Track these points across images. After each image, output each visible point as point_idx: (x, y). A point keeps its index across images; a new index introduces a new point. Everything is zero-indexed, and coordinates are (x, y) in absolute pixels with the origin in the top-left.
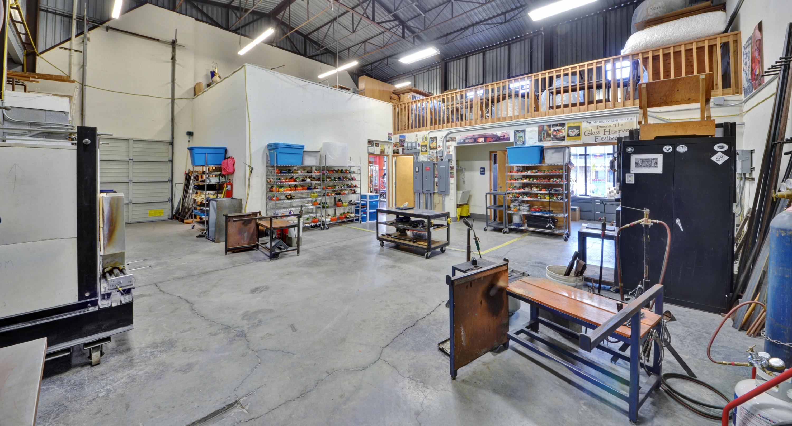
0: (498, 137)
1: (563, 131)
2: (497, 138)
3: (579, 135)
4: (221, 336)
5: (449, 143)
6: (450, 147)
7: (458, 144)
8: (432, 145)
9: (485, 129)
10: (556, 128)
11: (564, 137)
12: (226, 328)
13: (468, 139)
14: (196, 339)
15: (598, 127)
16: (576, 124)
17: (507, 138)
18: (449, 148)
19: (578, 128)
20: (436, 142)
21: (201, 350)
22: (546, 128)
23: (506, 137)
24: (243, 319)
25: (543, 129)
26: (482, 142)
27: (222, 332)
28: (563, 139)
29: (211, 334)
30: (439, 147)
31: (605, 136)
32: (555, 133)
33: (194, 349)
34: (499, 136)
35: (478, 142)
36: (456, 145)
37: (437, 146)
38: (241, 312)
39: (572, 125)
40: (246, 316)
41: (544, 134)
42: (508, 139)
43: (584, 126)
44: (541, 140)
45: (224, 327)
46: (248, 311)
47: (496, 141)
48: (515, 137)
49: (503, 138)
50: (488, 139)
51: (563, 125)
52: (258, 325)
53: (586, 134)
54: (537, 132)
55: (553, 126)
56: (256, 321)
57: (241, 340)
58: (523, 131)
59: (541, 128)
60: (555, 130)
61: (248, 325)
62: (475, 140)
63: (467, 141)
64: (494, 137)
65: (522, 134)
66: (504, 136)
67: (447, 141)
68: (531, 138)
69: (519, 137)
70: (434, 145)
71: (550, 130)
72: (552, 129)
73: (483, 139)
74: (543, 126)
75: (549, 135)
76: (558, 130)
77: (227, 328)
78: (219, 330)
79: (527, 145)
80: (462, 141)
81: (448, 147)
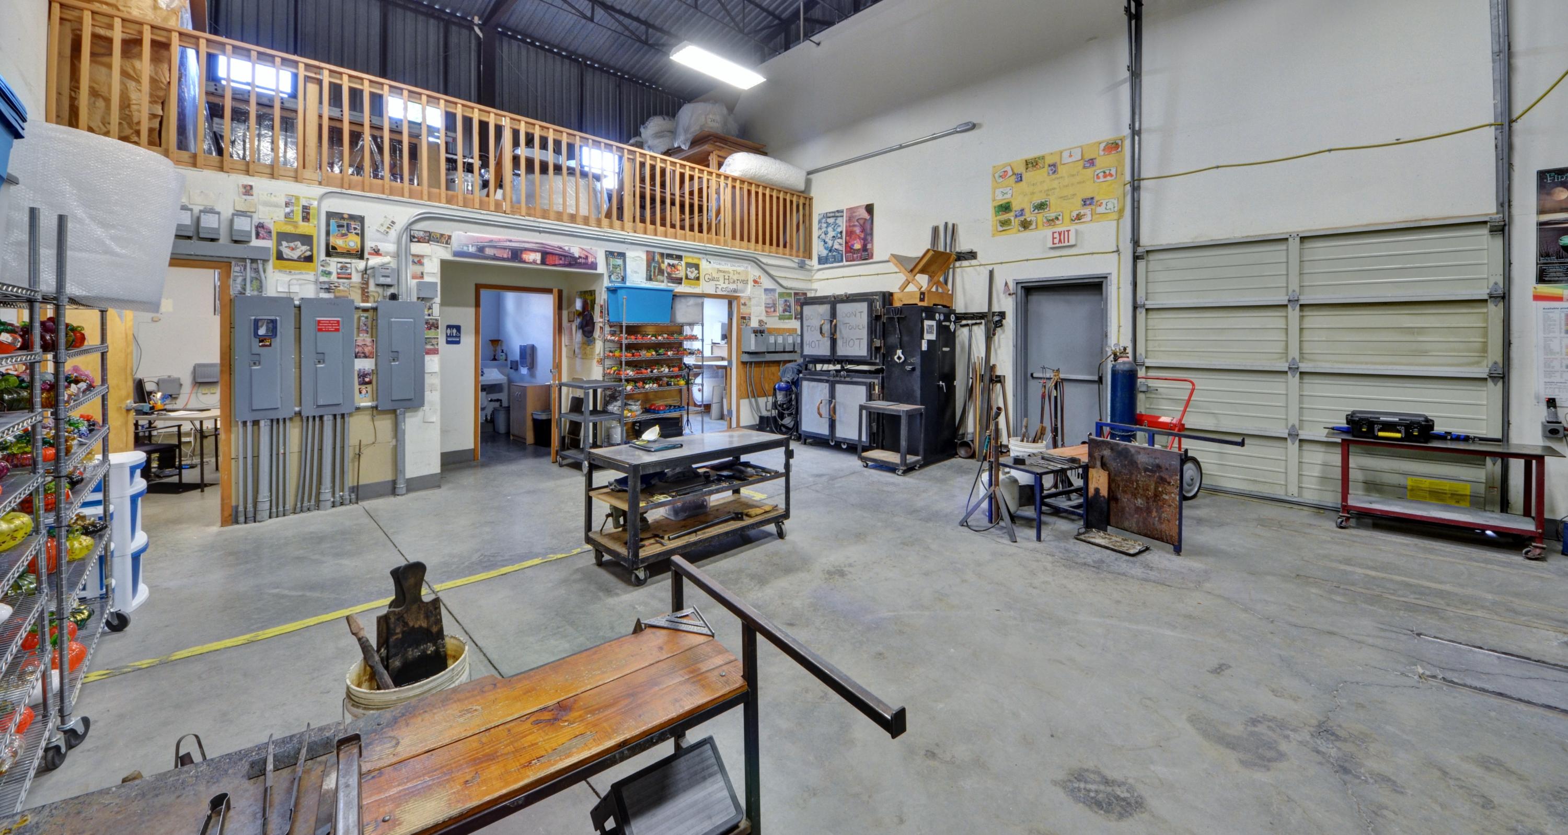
0: (575, 259)
1: (679, 268)
2: (572, 261)
3: (698, 279)
4: (1372, 764)
5: (417, 248)
6: (425, 261)
7: (456, 254)
8: (339, 242)
9: (540, 232)
10: (672, 262)
11: (681, 279)
12: (1346, 771)
13: (495, 247)
14: (1443, 806)
15: (719, 271)
16: (695, 261)
17: (592, 263)
18: (420, 263)
19: (697, 267)
20: (362, 235)
21: (1445, 773)
22: (657, 257)
23: (590, 260)
24: (1281, 756)
25: (653, 259)
26: (534, 262)
27: (1362, 770)
28: (679, 281)
29: (1397, 789)
30: (377, 252)
31: (725, 286)
32: (669, 270)
33: (1461, 787)
34: (577, 255)
35: (524, 262)
36: (448, 256)
37: (367, 250)
38: (1260, 776)
39: (690, 261)
40: (1262, 758)
41: (655, 267)
42: (594, 266)
43: (704, 265)
44: (649, 279)
45: (1347, 778)
46: (1243, 763)
47: (570, 265)
48: (608, 264)
49: (583, 261)
50: (550, 259)
51: (679, 258)
52: (1270, 720)
53: (707, 277)
54: (645, 263)
55: (670, 256)
56: (1261, 729)
57: (1340, 726)
58: (622, 255)
59: (650, 257)
60: (669, 265)
61: (1287, 737)
62: (516, 254)
63: (489, 252)
64: (565, 256)
65: (619, 262)
66: (587, 258)
67: (412, 239)
68: (636, 272)
69: (615, 267)
70: (353, 242)
71: (663, 262)
72: (667, 261)
73: (537, 257)
74: (654, 253)
75: (661, 272)
76: (673, 266)
77: (1344, 768)
78: (1366, 781)
79: (628, 284)
80: (472, 250)
81: (419, 260)
